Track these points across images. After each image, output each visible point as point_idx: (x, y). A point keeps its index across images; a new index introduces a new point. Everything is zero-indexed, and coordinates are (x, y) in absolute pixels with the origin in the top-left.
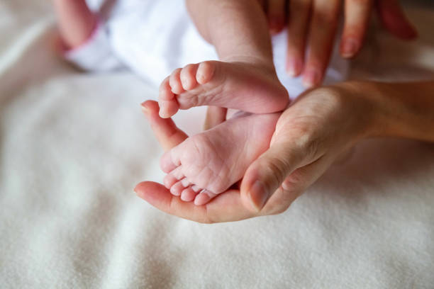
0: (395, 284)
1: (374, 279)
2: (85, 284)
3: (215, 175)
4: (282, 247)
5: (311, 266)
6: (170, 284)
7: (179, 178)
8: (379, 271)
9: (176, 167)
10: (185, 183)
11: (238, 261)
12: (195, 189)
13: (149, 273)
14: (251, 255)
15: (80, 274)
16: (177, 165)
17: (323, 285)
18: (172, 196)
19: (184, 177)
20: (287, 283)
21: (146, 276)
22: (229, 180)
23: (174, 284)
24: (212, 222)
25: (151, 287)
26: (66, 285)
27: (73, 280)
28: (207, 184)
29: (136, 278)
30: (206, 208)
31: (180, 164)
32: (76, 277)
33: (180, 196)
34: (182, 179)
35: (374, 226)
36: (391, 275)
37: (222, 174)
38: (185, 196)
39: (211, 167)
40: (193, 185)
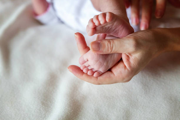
0: (172, 107)
1: (164, 105)
2: (46, 110)
3: (102, 64)
4: (125, 93)
5: (138, 100)
6: (81, 109)
7: (87, 66)
8: (166, 102)
9: (86, 62)
10: (89, 68)
11: (108, 99)
12: (94, 70)
13: (72, 105)
14: (113, 97)
15: (44, 106)
16: (86, 61)
17: (143, 108)
18: (84, 73)
19: (89, 66)
20: (128, 108)
21: (70, 106)
22: (108, 67)
23: (82, 109)
24: (99, 84)
25: (73, 110)
26: (38, 111)
27: (41, 108)
28: (99, 68)
29: (66, 107)
30: (97, 78)
31: (88, 60)
32: (42, 107)
33: (87, 73)
34: (88, 66)
35: (163, 84)
36: (171, 103)
37: (105, 64)
38: (89, 73)
39: (101, 61)
40: (93, 69)
